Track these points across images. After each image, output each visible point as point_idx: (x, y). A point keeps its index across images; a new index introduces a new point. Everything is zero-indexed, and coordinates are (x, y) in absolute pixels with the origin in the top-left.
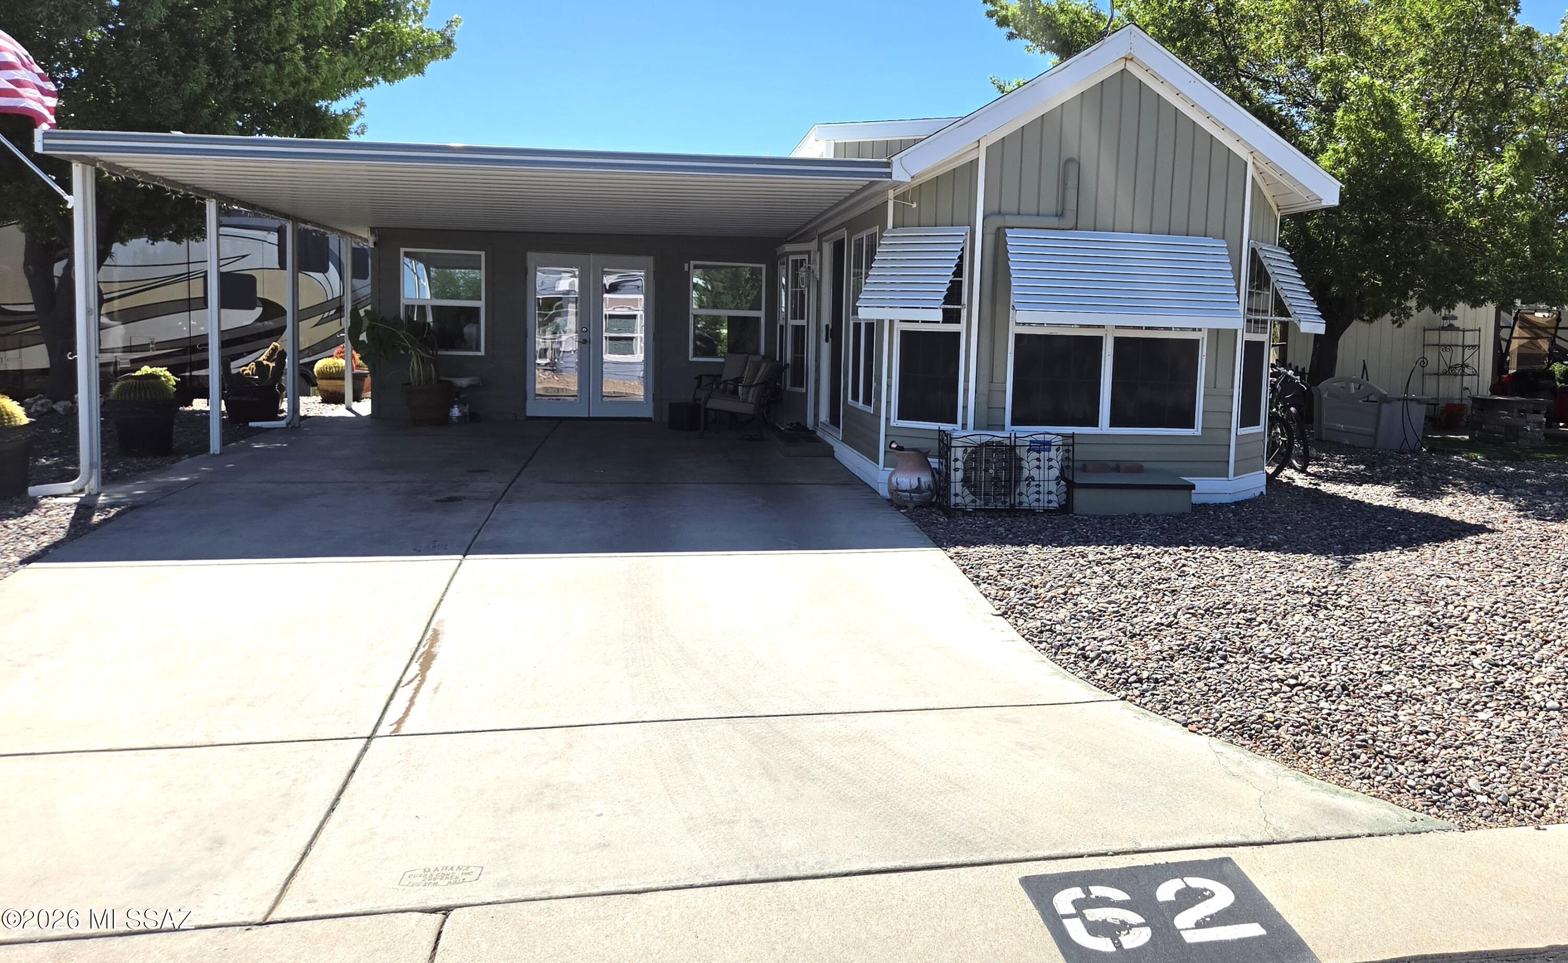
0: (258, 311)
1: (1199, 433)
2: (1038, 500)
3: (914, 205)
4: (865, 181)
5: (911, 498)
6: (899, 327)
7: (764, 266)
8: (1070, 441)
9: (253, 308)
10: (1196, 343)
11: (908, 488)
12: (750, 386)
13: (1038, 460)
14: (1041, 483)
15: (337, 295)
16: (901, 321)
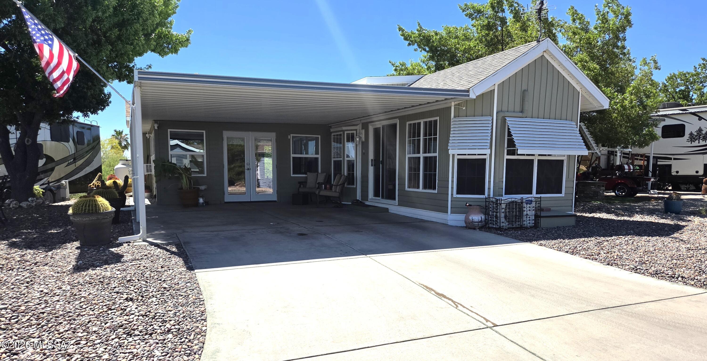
0: (44, 160)
1: (564, 196)
2: (529, 223)
3: (464, 108)
4: (443, 97)
5: (478, 225)
6: (457, 157)
7: (319, 136)
8: (539, 200)
9: (42, 159)
10: (562, 161)
11: (478, 221)
12: (337, 185)
13: (530, 207)
14: (531, 216)
15: (73, 153)
16: (458, 155)
